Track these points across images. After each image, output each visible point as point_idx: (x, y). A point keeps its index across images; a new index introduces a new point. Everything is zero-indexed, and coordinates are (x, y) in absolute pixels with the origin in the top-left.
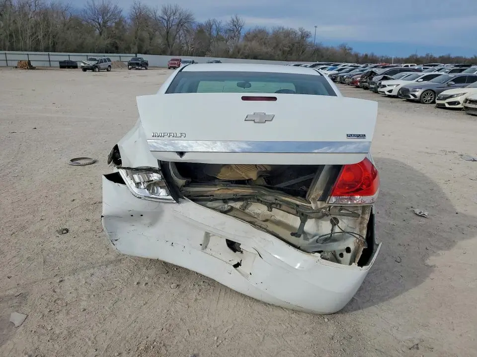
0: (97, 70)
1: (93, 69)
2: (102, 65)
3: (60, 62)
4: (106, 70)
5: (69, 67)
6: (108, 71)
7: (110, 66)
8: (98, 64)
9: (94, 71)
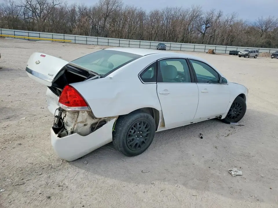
0: (247, 57)
1: (245, 56)
2: (251, 54)
3: (230, 51)
4: (253, 57)
5: (234, 54)
6: (255, 58)
7: (257, 55)
8: (249, 54)
9: (245, 57)
